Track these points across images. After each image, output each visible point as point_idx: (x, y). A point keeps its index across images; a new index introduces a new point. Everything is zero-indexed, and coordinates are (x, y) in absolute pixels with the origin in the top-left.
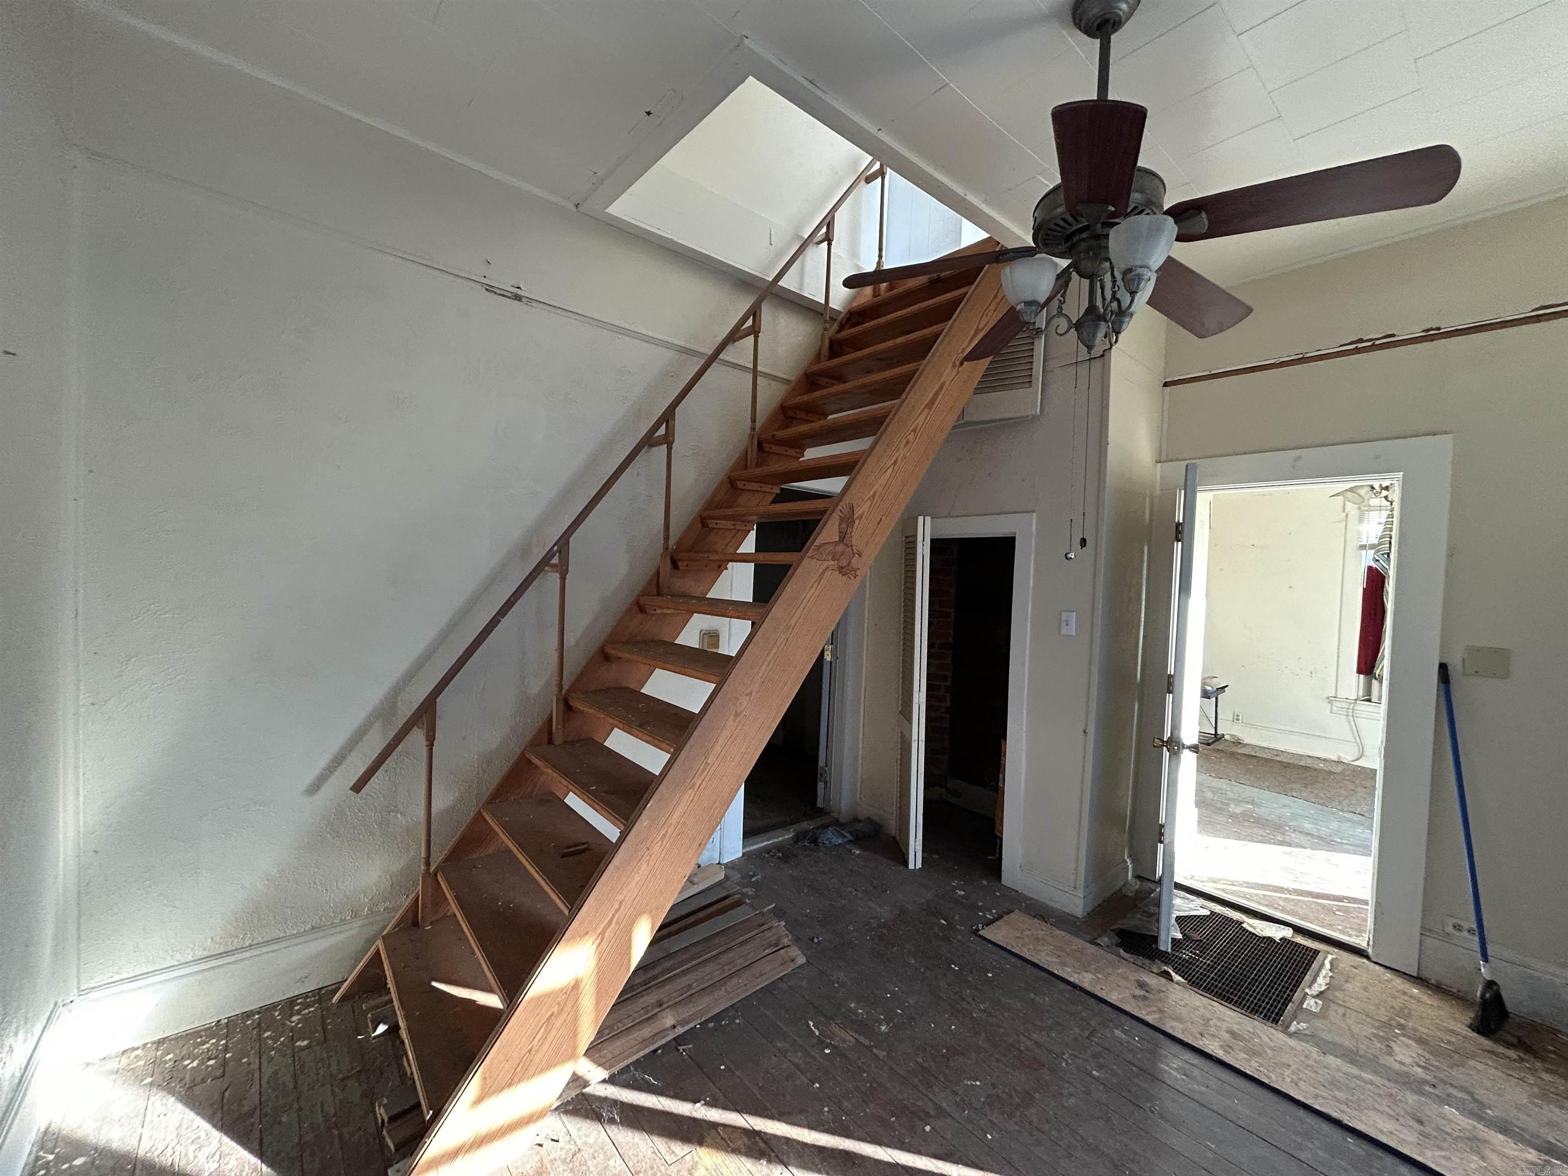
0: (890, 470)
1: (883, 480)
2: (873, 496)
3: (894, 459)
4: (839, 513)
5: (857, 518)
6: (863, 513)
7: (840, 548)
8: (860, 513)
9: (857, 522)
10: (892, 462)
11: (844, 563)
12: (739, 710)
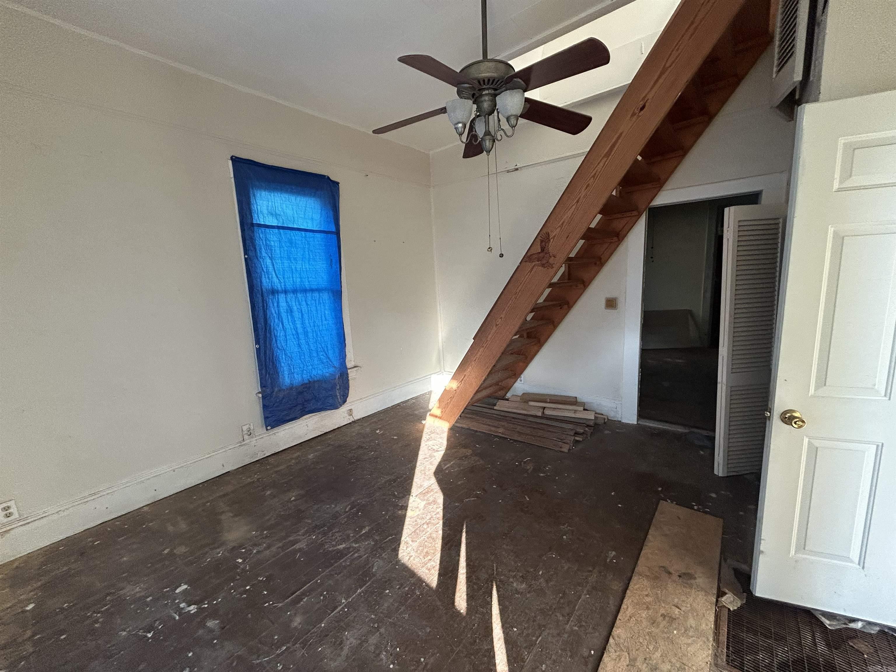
0: (574, 207)
1: (569, 213)
2: (562, 224)
3: (577, 199)
4: (540, 238)
5: (552, 238)
6: (556, 234)
7: (541, 255)
8: (554, 235)
9: (552, 240)
10: (575, 201)
11: (544, 262)
12: (497, 323)
